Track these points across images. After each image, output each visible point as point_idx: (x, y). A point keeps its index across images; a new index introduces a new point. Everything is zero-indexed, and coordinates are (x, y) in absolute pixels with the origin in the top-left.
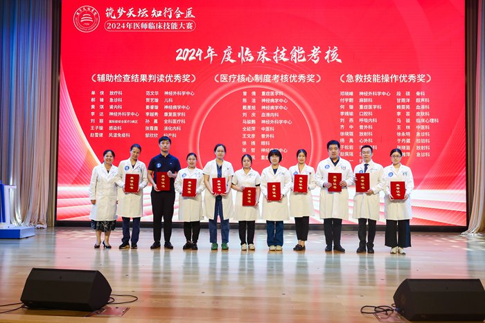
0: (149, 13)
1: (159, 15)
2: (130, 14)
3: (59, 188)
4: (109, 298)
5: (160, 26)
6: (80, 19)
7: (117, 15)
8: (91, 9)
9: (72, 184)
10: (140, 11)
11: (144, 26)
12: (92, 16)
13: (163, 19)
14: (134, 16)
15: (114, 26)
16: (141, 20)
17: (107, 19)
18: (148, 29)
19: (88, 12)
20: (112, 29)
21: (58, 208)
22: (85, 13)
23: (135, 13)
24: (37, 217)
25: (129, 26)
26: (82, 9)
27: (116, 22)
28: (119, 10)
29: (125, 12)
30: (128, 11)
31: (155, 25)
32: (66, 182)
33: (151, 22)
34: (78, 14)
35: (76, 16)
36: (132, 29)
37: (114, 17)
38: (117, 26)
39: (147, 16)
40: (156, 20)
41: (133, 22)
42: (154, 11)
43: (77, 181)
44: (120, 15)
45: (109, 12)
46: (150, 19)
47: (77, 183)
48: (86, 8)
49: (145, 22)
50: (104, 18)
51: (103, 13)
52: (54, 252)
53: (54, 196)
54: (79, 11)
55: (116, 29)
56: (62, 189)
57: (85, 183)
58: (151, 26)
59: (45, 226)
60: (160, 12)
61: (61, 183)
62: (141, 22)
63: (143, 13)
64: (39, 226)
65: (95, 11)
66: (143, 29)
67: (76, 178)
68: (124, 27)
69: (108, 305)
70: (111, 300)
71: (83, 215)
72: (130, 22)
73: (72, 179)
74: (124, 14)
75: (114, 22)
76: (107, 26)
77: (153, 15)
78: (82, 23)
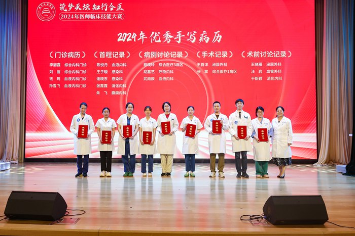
0: (91, 7)
1: (98, 8)
2: (77, 8)
3: (27, 134)
4: (65, 212)
5: (98, 17)
6: (41, 12)
7: (68, 8)
8: (49, 4)
9: (36, 131)
10: (85, 5)
11: (87, 16)
12: (50, 9)
13: (101, 12)
14: (80, 9)
15: (65, 16)
16: (85, 12)
17: (60, 11)
18: (90, 19)
19: (47, 7)
20: (64, 19)
21: (26, 149)
22: (45, 7)
23: (81, 7)
24: (11, 156)
25: (77, 16)
26: (43, 4)
27: (67, 14)
28: (69, 5)
29: (73, 6)
30: (75, 6)
31: (95, 16)
32: (32, 130)
33: (92, 13)
34: (40, 8)
35: (39, 9)
36: (79, 19)
37: (66, 10)
38: (68, 16)
39: (89, 9)
40: (96, 12)
41: (79, 14)
42: (94, 6)
43: (40, 129)
44: (70, 9)
45: (62, 7)
46: (91, 11)
47: (39, 131)
48: (46, 4)
49: (88, 14)
50: (58, 11)
51: (58, 7)
52: (23, 181)
53: (23, 140)
54: (40, 6)
55: (67, 19)
56: (29, 135)
57: (46, 131)
58: (92, 17)
59: (17, 162)
60: (99, 6)
61: (28, 130)
62: (85, 14)
63: (86, 7)
64: (13, 162)
65: (52, 6)
66: (87, 19)
67: (39, 127)
68: (73, 17)
69: (65, 217)
70: (67, 213)
71: (44, 154)
72: (77, 14)
73: (36, 128)
74: (73, 8)
75: (66, 14)
76: (61, 16)
77: (94, 8)
78: (43, 15)
